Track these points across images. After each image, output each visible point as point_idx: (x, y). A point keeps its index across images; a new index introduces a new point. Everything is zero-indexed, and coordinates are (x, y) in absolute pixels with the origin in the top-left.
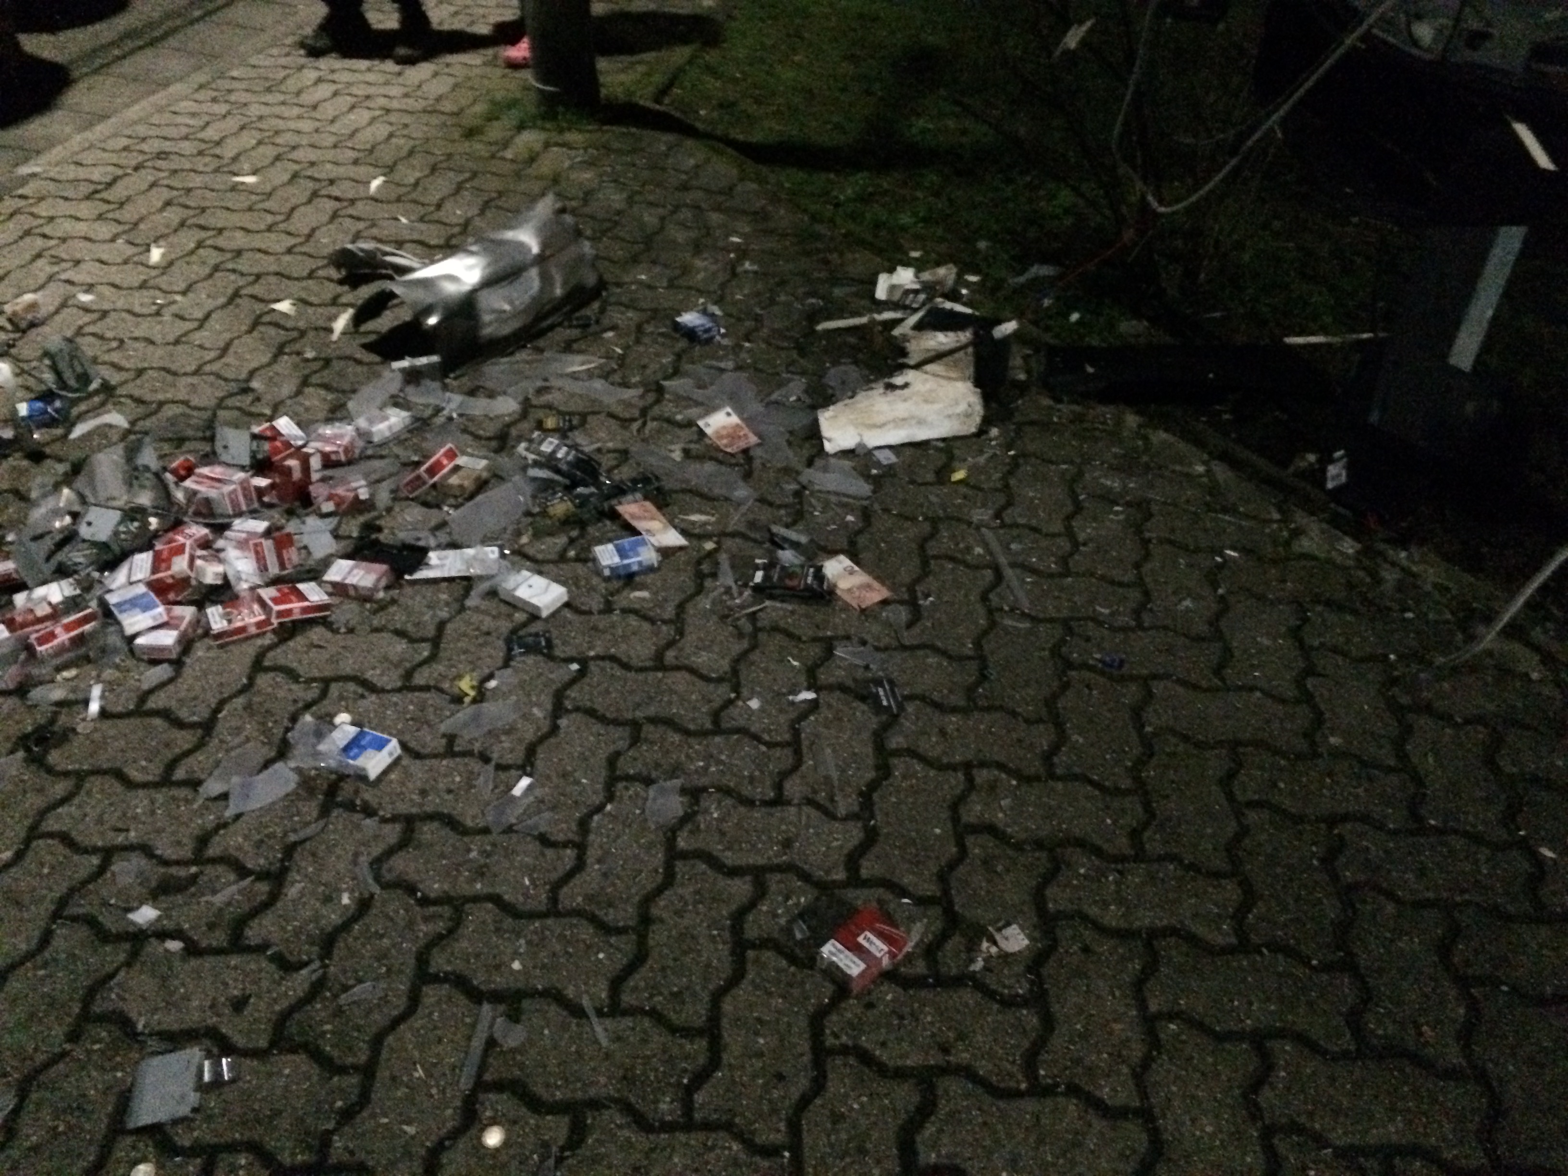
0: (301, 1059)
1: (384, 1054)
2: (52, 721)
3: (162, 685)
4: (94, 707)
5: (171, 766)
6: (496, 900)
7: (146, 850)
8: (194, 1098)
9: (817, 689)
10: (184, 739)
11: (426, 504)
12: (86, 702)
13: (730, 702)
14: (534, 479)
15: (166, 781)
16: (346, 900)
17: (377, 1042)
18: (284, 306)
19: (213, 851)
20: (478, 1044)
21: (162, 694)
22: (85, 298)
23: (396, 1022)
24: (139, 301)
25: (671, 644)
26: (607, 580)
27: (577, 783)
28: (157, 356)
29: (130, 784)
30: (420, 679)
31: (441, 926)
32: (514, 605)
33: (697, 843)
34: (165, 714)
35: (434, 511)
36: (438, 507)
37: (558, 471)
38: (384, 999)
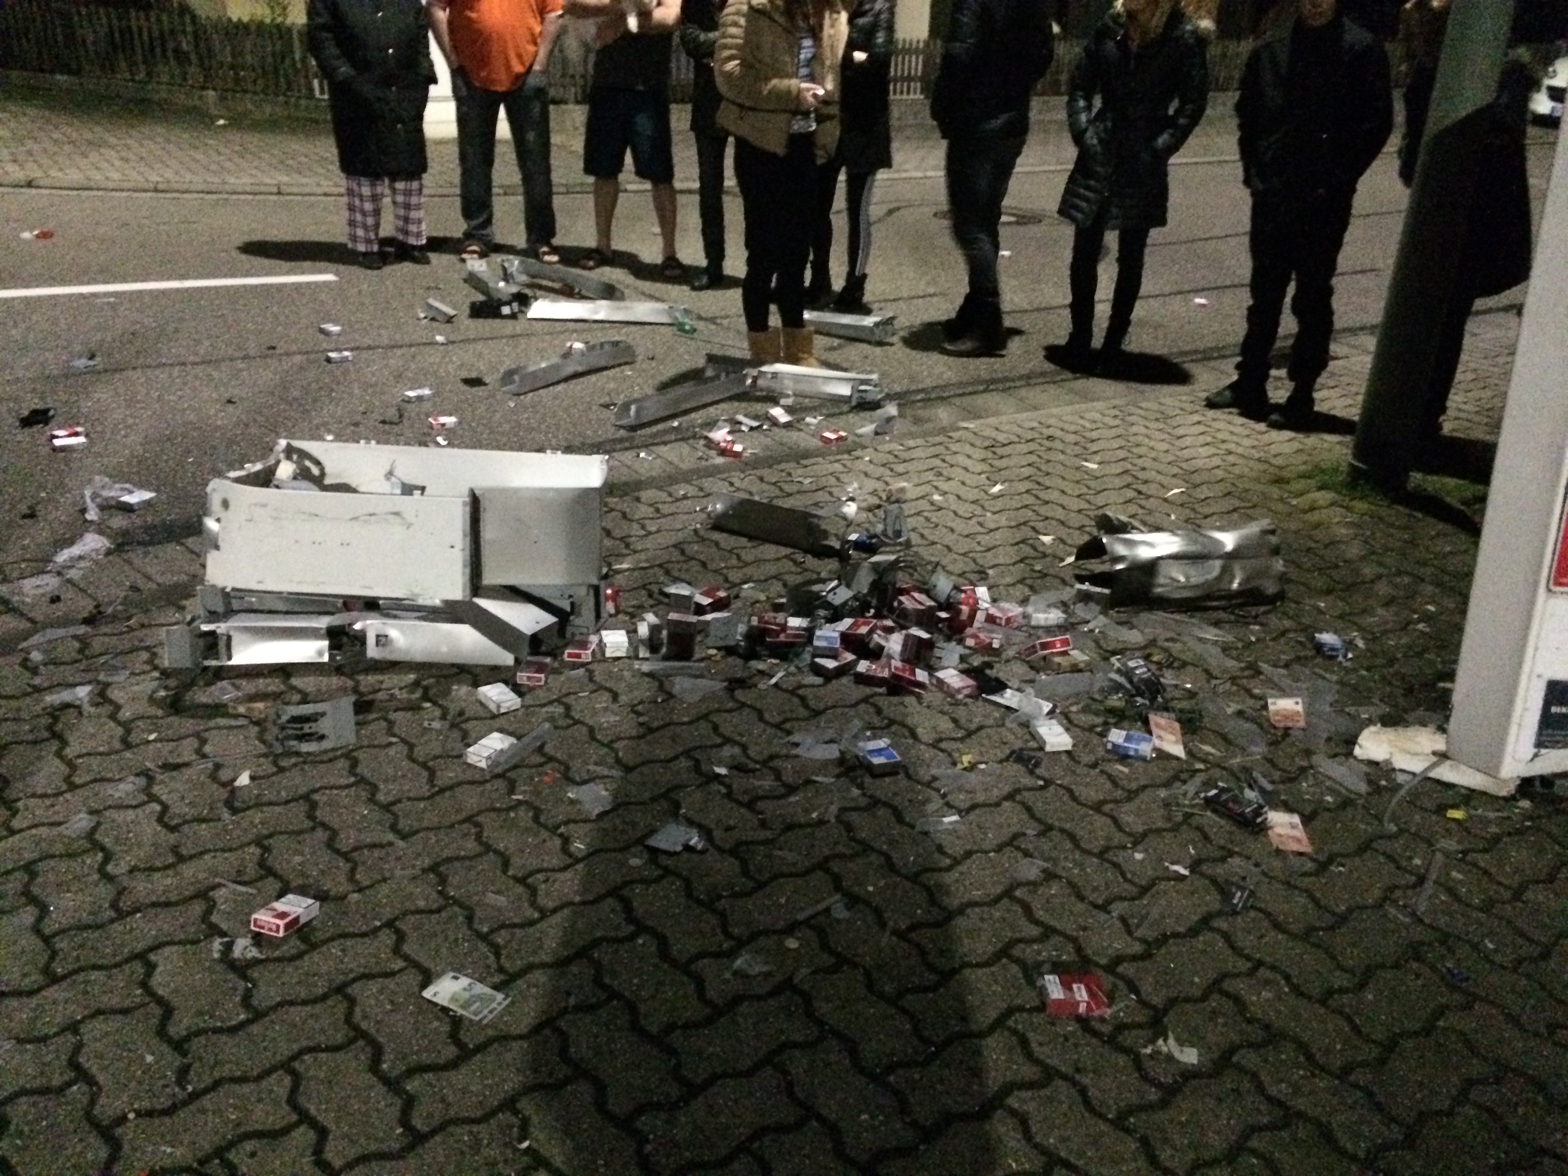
0: (736, 863)
1: (774, 884)
2: (750, 678)
3: (813, 686)
4: (774, 681)
5: (786, 720)
6: (888, 858)
7: (744, 748)
8: (679, 848)
9: (1192, 871)
10: (802, 712)
11: (1032, 668)
12: (772, 677)
13: (1124, 848)
14: (1111, 680)
15: (778, 726)
16: (814, 815)
17: (775, 877)
18: (1047, 539)
19: (773, 764)
20: (820, 907)
21: (809, 690)
22: (936, 497)
23: (791, 875)
24: (964, 509)
25: (1116, 801)
26: (1108, 751)
27: (986, 834)
28: (950, 539)
29: (761, 719)
30: (943, 745)
31: (848, 852)
32: (1034, 736)
33: (1028, 898)
34: (803, 699)
35: (1033, 672)
36: (1038, 672)
37: (1131, 682)
38: (794, 864)
